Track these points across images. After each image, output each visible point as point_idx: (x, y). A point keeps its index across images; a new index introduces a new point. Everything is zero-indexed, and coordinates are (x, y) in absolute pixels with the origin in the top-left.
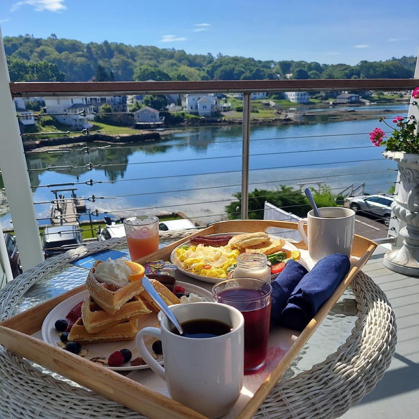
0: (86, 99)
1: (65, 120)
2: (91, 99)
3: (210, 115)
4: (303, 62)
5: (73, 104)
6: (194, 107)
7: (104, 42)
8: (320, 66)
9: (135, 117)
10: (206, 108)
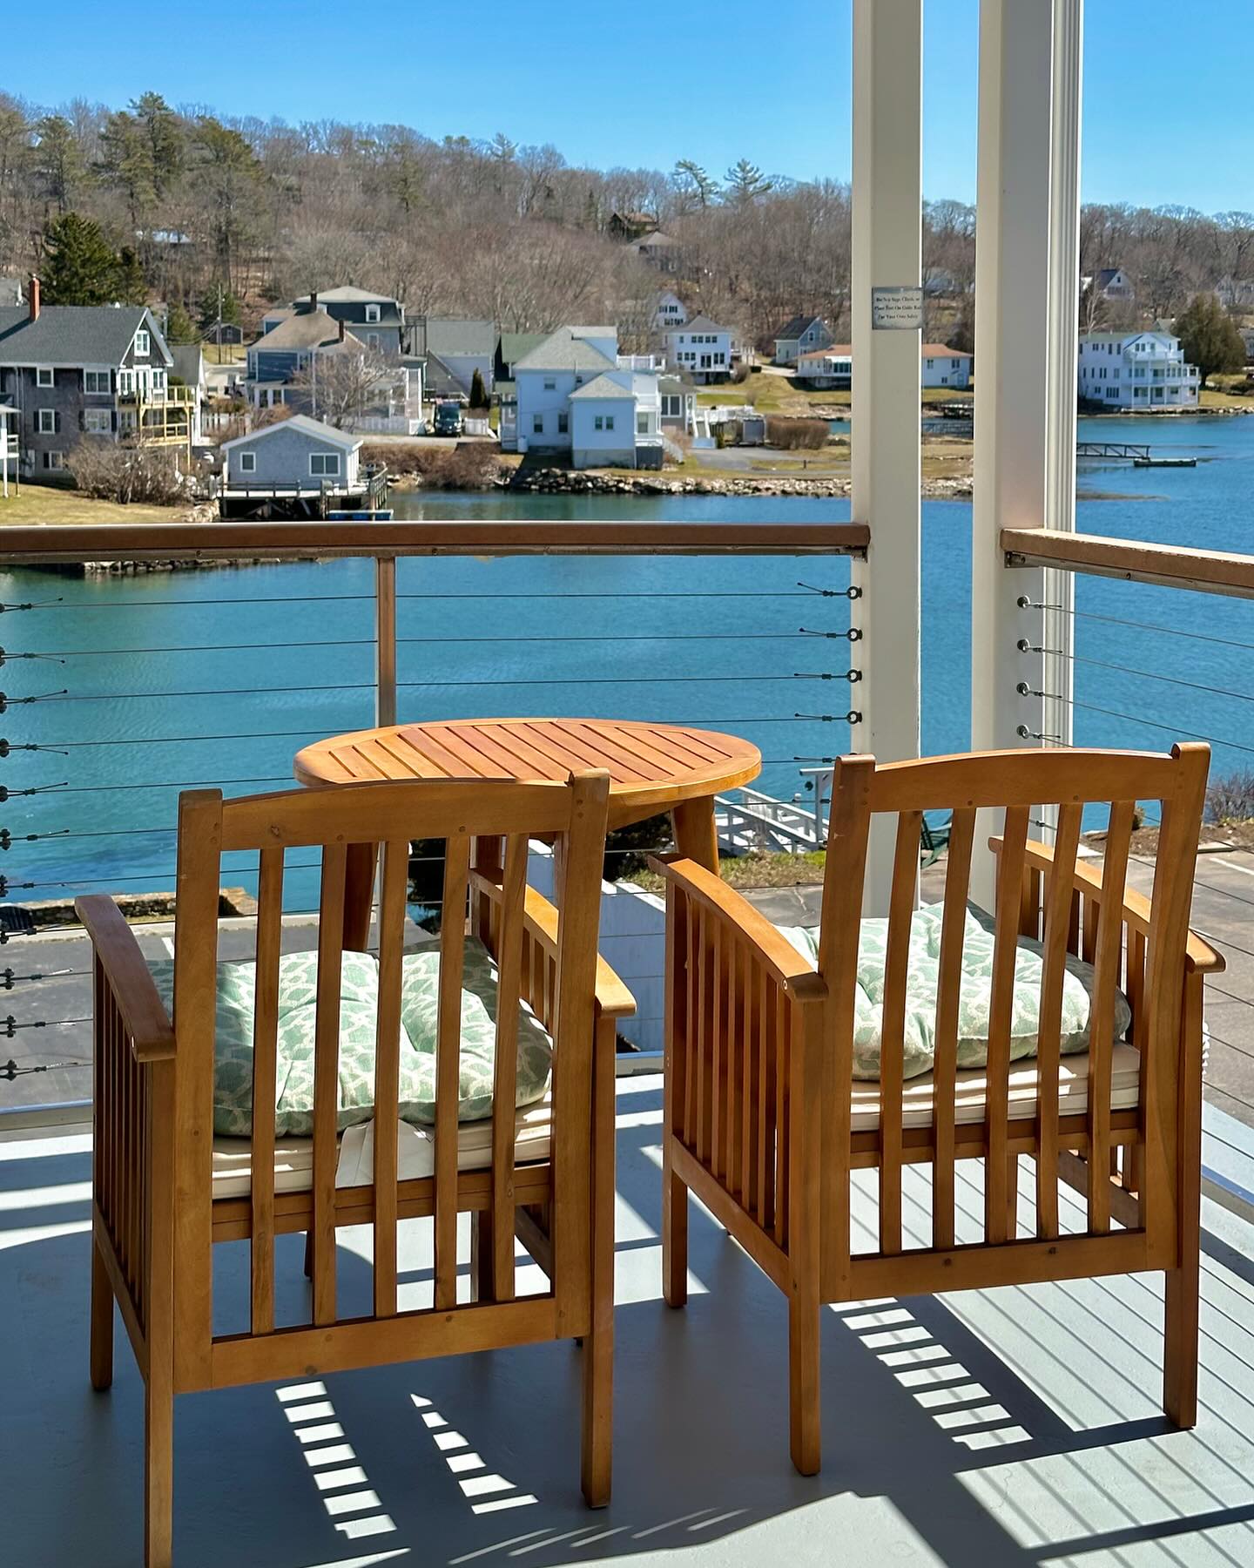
2: (5, 372)
3: (632, 463)
6: (551, 425)
10: (610, 426)
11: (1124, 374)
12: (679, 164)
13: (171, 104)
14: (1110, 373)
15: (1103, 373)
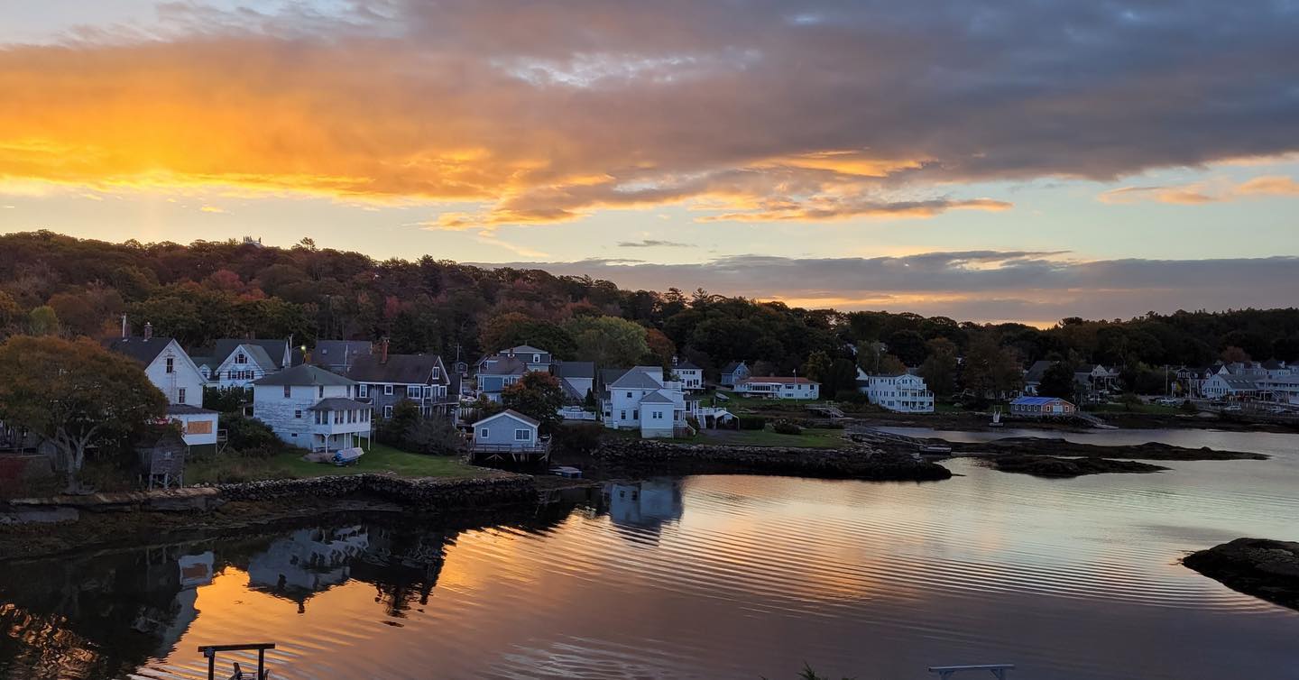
0: (357, 387)
1: (295, 435)
2: (370, 387)
3: (671, 435)
4: (911, 315)
5: (321, 399)
6: (630, 416)
7: (424, 258)
8: (956, 327)
9: (474, 435)
10: (660, 417)
11: (897, 394)
12: (671, 289)
13: (436, 260)
14: (890, 394)
15: (886, 394)
